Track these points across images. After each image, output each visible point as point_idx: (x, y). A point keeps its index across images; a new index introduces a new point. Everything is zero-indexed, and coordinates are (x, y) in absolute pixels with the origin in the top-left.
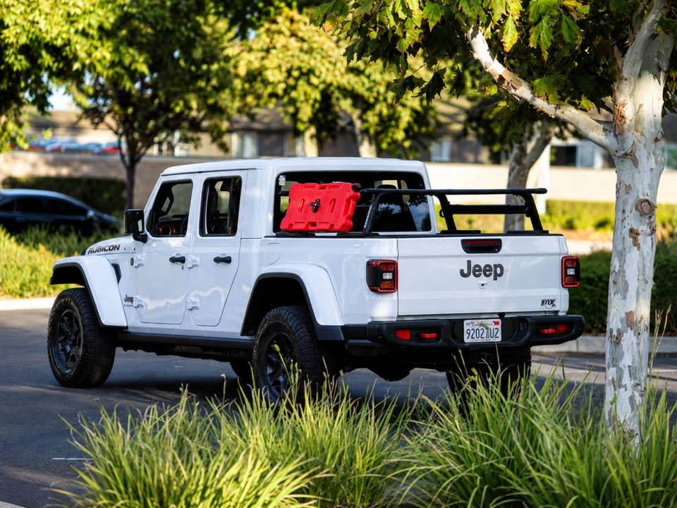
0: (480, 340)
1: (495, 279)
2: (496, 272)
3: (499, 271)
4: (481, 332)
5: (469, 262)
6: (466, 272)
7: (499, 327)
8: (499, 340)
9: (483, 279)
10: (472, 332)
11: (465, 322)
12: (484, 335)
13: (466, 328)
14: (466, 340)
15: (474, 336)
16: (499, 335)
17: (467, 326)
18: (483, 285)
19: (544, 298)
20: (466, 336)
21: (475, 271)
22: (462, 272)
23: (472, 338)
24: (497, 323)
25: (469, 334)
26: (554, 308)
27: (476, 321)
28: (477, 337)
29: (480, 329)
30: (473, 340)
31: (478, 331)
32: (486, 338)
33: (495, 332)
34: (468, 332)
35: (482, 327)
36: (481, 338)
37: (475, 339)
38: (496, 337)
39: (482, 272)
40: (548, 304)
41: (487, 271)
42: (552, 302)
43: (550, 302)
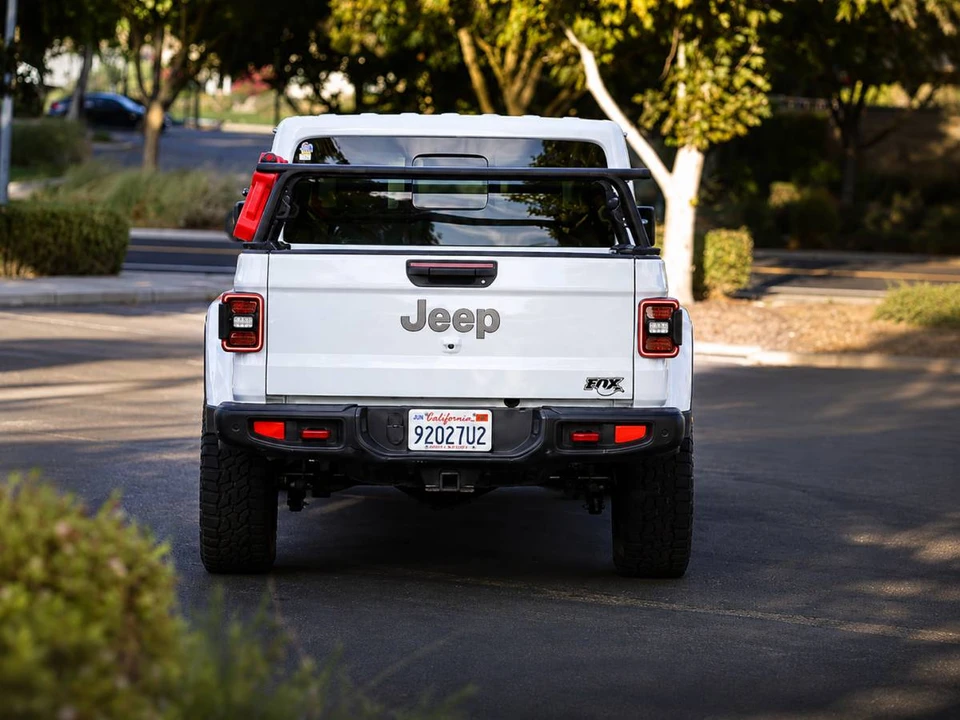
0: (444, 447)
1: (480, 336)
2: (484, 325)
3: (488, 321)
4: (447, 432)
5: (422, 304)
6: (414, 320)
7: (488, 425)
8: (488, 447)
9: (452, 336)
10: (426, 433)
11: (412, 413)
12: (455, 438)
13: (412, 425)
14: (412, 446)
15: (432, 438)
16: (488, 439)
17: (416, 419)
18: (451, 347)
19: (593, 376)
20: (412, 436)
21: (439, 321)
22: (405, 321)
23: (426, 442)
24: (483, 418)
25: (421, 435)
26: (618, 395)
27: (437, 413)
28: (440, 440)
29: (445, 427)
30: (429, 445)
31: (440, 430)
32: (458, 444)
33: (479, 433)
34: (419, 431)
35: (449, 424)
36: (447, 443)
37: (435, 444)
38: (478, 443)
39: (451, 323)
40: (604, 386)
41: (463, 321)
42: (614, 383)
43: (609, 383)
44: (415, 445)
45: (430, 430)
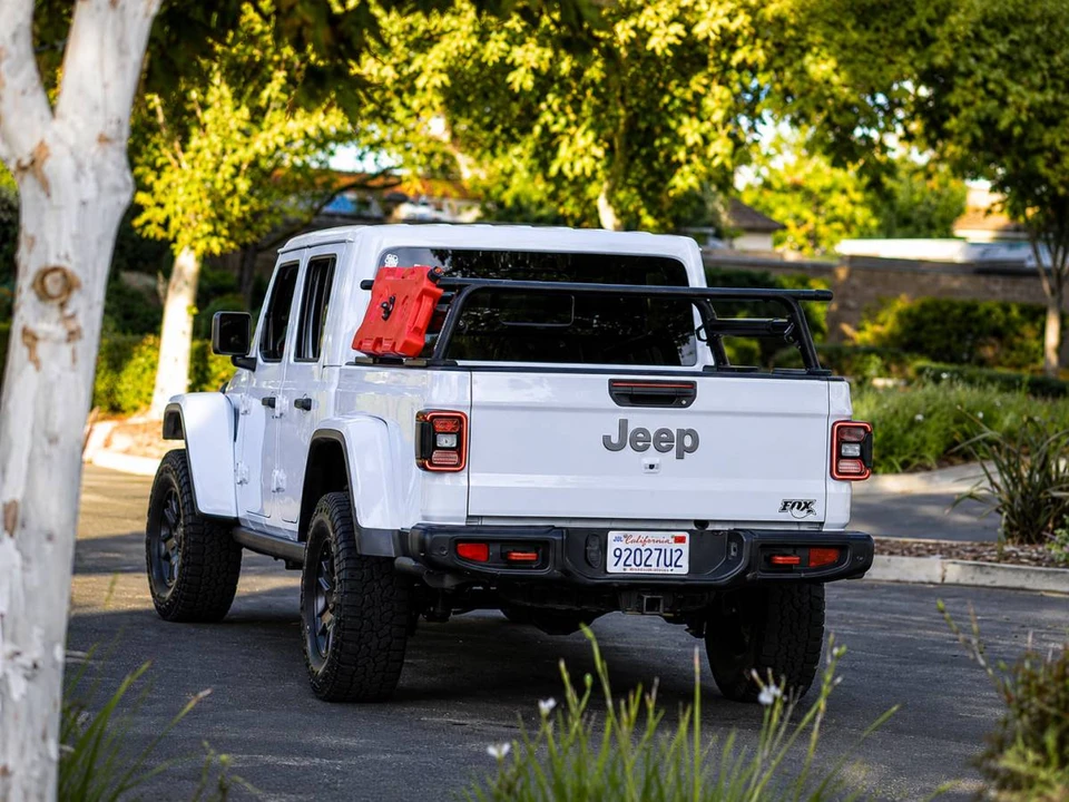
0: (643, 570)
1: (680, 456)
2: (683, 444)
3: (688, 441)
4: (645, 555)
5: (623, 424)
6: (615, 440)
7: (685, 547)
8: (684, 570)
9: (651, 456)
10: (625, 555)
11: (612, 535)
12: (653, 561)
13: (611, 547)
14: (611, 568)
15: (630, 561)
16: (684, 562)
17: (615, 541)
18: (652, 467)
19: (788, 498)
20: (611, 559)
21: (639, 441)
22: (606, 440)
23: (625, 565)
24: (680, 540)
25: (620, 557)
26: (811, 518)
27: (636, 535)
28: (638, 563)
29: (643, 549)
30: (628, 568)
31: (638, 552)
32: (656, 568)
33: (675, 556)
34: (618, 553)
35: (647, 546)
36: (645, 565)
37: (634, 566)
38: (676, 566)
39: (652, 443)
40: (798, 508)
41: (663, 441)
42: (807, 506)
43: (803, 505)
44: (613, 568)
45: (628, 552)
